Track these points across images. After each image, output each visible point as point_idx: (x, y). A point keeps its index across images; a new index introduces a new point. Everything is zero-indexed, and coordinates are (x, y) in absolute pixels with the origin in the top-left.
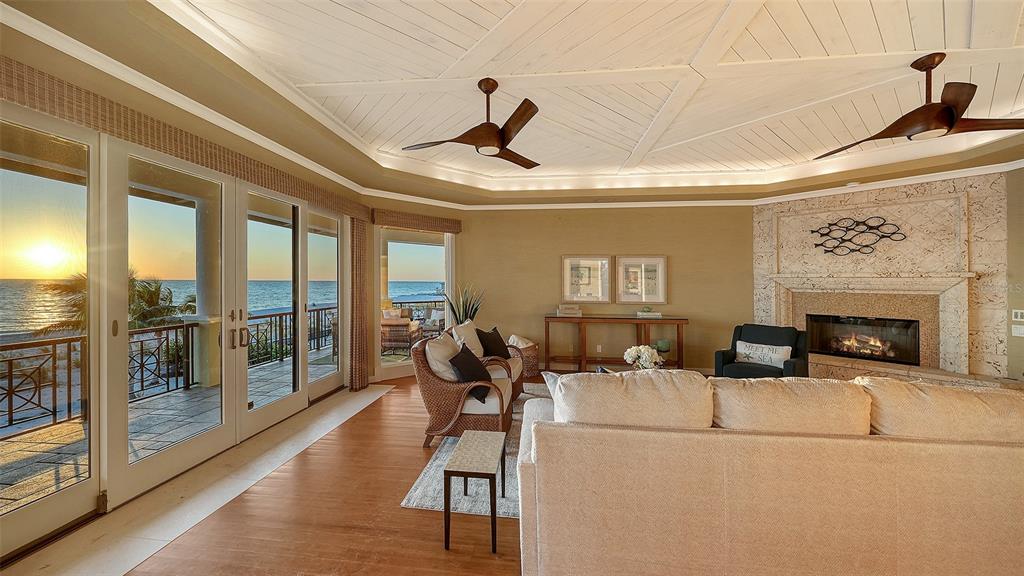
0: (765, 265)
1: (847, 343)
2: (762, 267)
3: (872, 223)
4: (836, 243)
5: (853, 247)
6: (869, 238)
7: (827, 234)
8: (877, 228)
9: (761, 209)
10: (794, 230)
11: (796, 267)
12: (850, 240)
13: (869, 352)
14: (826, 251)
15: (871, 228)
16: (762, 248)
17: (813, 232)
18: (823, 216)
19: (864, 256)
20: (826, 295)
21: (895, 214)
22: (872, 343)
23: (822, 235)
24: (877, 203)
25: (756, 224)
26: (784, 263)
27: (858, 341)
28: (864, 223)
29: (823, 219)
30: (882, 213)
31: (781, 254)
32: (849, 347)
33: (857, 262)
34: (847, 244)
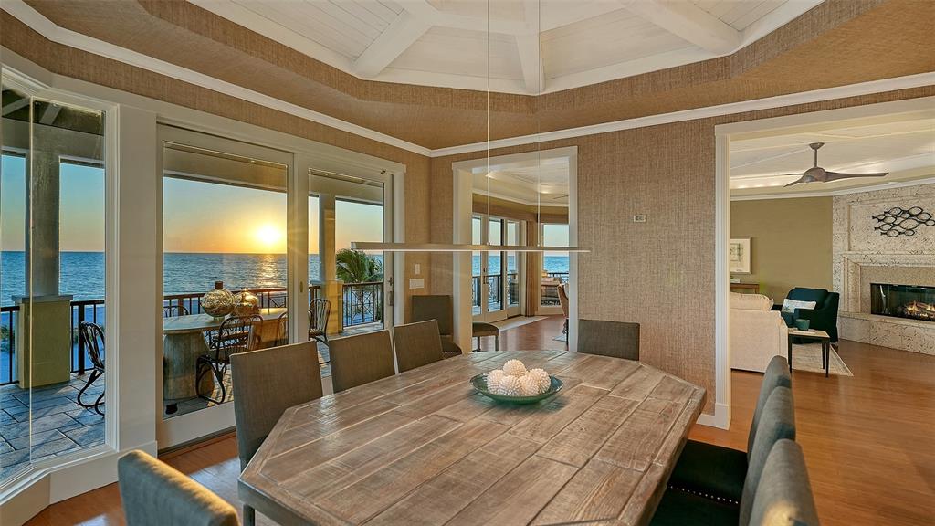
0: (841, 244)
1: (910, 309)
2: (839, 246)
3: (915, 212)
4: (890, 227)
5: (901, 230)
6: (911, 223)
7: (883, 220)
8: (916, 216)
9: (839, 198)
10: (862, 217)
11: (862, 246)
12: (899, 225)
13: (926, 315)
14: (882, 234)
15: (912, 215)
16: (838, 230)
17: (874, 218)
18: (881, 205)
19: (909, 238)
20: (883, 268)
21: (930, 205)
22: (929, 309)
23: (880, 220)
24: (917, 196)
25: (834, 211)
26: (854, 243)
27: (919, 308)
28: (908, 212)
29: (882, 207)
30: (921, 205)
31: (852, 236)
32: (911, 312)
33: (904, 242)
34: (897, 228)
